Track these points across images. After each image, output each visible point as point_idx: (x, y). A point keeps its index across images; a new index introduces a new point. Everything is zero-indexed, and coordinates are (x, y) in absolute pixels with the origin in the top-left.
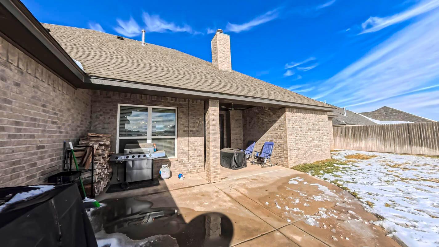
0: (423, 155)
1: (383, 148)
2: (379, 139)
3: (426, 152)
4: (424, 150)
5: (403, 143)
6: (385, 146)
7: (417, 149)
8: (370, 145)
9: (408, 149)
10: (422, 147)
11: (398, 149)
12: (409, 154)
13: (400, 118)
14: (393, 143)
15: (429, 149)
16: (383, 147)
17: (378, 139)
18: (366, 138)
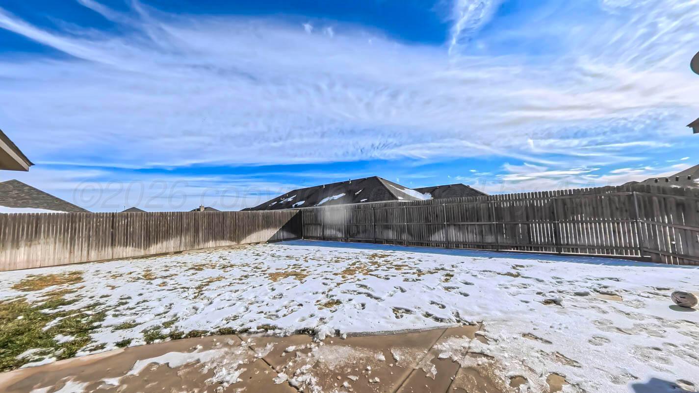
0: (127, 258)
1: (65, 256)
2: (62, 240)
3: (130, 253)
4: (129, 251)
5: (102, 243)
6: (71, 252)
7: (120, 251)
8: (39, 253)
9: (108, 252)
10: (126, 247)
11: (93, 255)
12: (109, 260)
13: (45, 205)
14: (86, 245)
15: (134, 248)
16: (67, 255)
17: (60, 239)
18: (31, 241)
